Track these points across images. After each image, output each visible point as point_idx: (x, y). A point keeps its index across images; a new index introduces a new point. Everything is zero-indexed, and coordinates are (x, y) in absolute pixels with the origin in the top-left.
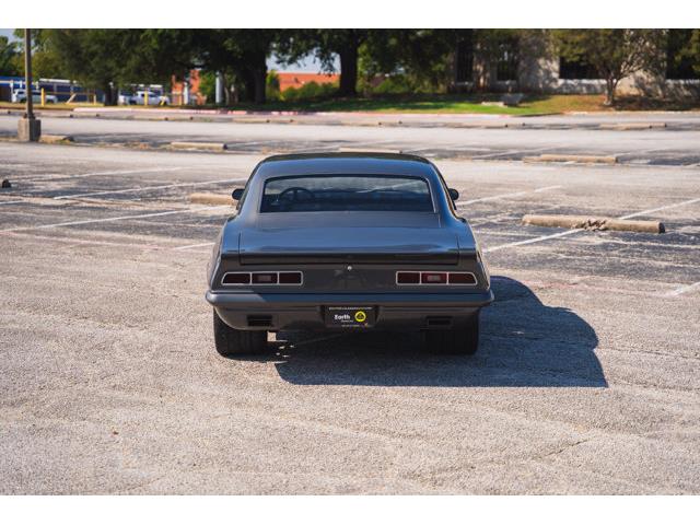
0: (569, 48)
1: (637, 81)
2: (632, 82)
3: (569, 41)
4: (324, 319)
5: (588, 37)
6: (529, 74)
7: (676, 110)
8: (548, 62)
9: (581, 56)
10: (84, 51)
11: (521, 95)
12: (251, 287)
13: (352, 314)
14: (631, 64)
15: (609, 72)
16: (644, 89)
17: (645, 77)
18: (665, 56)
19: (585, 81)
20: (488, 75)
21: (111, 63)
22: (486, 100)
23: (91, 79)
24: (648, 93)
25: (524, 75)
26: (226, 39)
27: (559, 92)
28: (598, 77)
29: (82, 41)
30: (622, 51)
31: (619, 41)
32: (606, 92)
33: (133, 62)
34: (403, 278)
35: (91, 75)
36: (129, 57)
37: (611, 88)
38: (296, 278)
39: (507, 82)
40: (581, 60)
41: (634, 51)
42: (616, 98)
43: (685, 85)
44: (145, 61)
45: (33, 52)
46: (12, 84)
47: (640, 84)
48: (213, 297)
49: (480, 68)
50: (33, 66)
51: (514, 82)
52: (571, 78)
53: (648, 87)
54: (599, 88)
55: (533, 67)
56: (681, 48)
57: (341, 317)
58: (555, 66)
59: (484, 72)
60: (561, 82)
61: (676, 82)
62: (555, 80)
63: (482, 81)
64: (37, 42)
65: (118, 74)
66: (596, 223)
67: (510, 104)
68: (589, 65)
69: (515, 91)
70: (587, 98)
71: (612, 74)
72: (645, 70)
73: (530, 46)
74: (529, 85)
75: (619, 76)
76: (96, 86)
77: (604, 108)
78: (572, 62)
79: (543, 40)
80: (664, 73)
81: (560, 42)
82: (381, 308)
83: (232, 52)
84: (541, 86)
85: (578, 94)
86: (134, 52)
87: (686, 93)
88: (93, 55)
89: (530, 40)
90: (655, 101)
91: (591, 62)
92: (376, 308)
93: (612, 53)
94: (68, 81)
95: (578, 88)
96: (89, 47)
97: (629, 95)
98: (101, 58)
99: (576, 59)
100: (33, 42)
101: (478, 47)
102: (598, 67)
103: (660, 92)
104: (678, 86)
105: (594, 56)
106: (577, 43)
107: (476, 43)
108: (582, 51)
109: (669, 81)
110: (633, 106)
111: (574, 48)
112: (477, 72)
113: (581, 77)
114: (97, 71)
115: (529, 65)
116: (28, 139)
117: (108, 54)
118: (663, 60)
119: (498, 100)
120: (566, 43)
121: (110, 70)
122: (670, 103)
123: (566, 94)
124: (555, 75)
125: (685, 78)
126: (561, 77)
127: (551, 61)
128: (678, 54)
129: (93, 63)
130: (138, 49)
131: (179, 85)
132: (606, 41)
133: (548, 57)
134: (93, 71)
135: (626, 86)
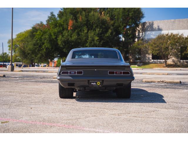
0: (154, 51)
1: (173, 60)
2: (171, 61)
3: (154, 49)
4: (89, 84)
5: (159, 48)
6: (144, 58)
7: (183, 68)
8: (149, 55)
9: (158, 53)
10: (26, 53)
11: (142, 64)
12: (69, 75)
13: (96, 83)
14: (171, 55)
15: (165, 58)
16: (174, 62)
17: (175, 59)
18: (180, 53)
19: (159, 60)
20: (133, 59)
21: (33, 56)
22: (132, 65)
23: (28, 60)
24: (176, 64)
25: (143, 59)
26: (64, 49)
27: (152, 63)
28: (162, 59)
29: (26, 50)
30: (168, 52)
31: (167, 49)
32: (165, 63)
33: (39, 56)
34: (110, 73)
35: (28, 59)
36: (38, 54)
37: (166, 62)
38: (81, 73)
39: (138, 61)
40: (157, 54)
41: (172, 52)
42: (167, 65)
43: (186, 62)
44: (42, 55)
45: (13, 54)
46: (7, 64)
47: (173, 61)
48: (59, 78)
49: (131, 57)
50: (13, 58)
51: (140, 61)
52: (155, 60)
53: (176, 62)
54: (162, 62)
55: (145, 57)
56: (184, 51)
57: (93, 84)
58: (151, 56)
59: (132, 59)
60: (152, 60)
61: (183, 61)
62: (151, 60)
63: (131, 60)
64: (14, 52)
65: (35, 59)
66: (163, 81)
67: (139, 66)
68: (160, 56)
69: (140, 63)
70: (160, 64)
71: (166, 58)
72: (175, 57)
73: (144, 51)
74: (144, 61)
75: (168, 59)
76: (29, 62)
77: (164, 67)
78: (155, 55)
79: (147, 50)
80: (180, 58)
81: (152, 50)
82: (104, 81)
83: (65, 52)
84: (147, 61)
85: (157, 63)
86: (39, 53)
87: (186, 64)
88: (29, 54)
89: (144, 49)
90: (177, 65)
91: (160, 55)
92: (103, 81)
93: (166, 53)
94: (22, 63)
95: (157, 62)
96: (27, 52)
97: (170, 64)
98: (31, 54)
99: (156, 54)
100: (13, 52)
101: (130, 51)
102: (162, 56)
103: (179, 63)
104: (184, 62)
105: (161, 53)
106: (156, 50)
107: (130, 50)
108: (158, 52)
109: (181, 60)
110: (172, 66)
111: (156, 51)
112: (130, 58)
113: (157, 59)
114: (30, 58)
115: (144, 56)
116: (11, 70)
117: (33, 53)
118: (179, 55)
119: (136, 65)
120: (153, 50)
121: (33, 58)
122: (182, 66)
123: (154, 64)
124: (151, 59)
125: (185, 60)
126: (152, 59)
127: (150, 55)
128: (183, 53)
129: (28, 56)
130: (40, 52)
131: (51, 62)
132: (164, 50)
133: (149, 54)
134: (28, 58)
135: (170, 61)
